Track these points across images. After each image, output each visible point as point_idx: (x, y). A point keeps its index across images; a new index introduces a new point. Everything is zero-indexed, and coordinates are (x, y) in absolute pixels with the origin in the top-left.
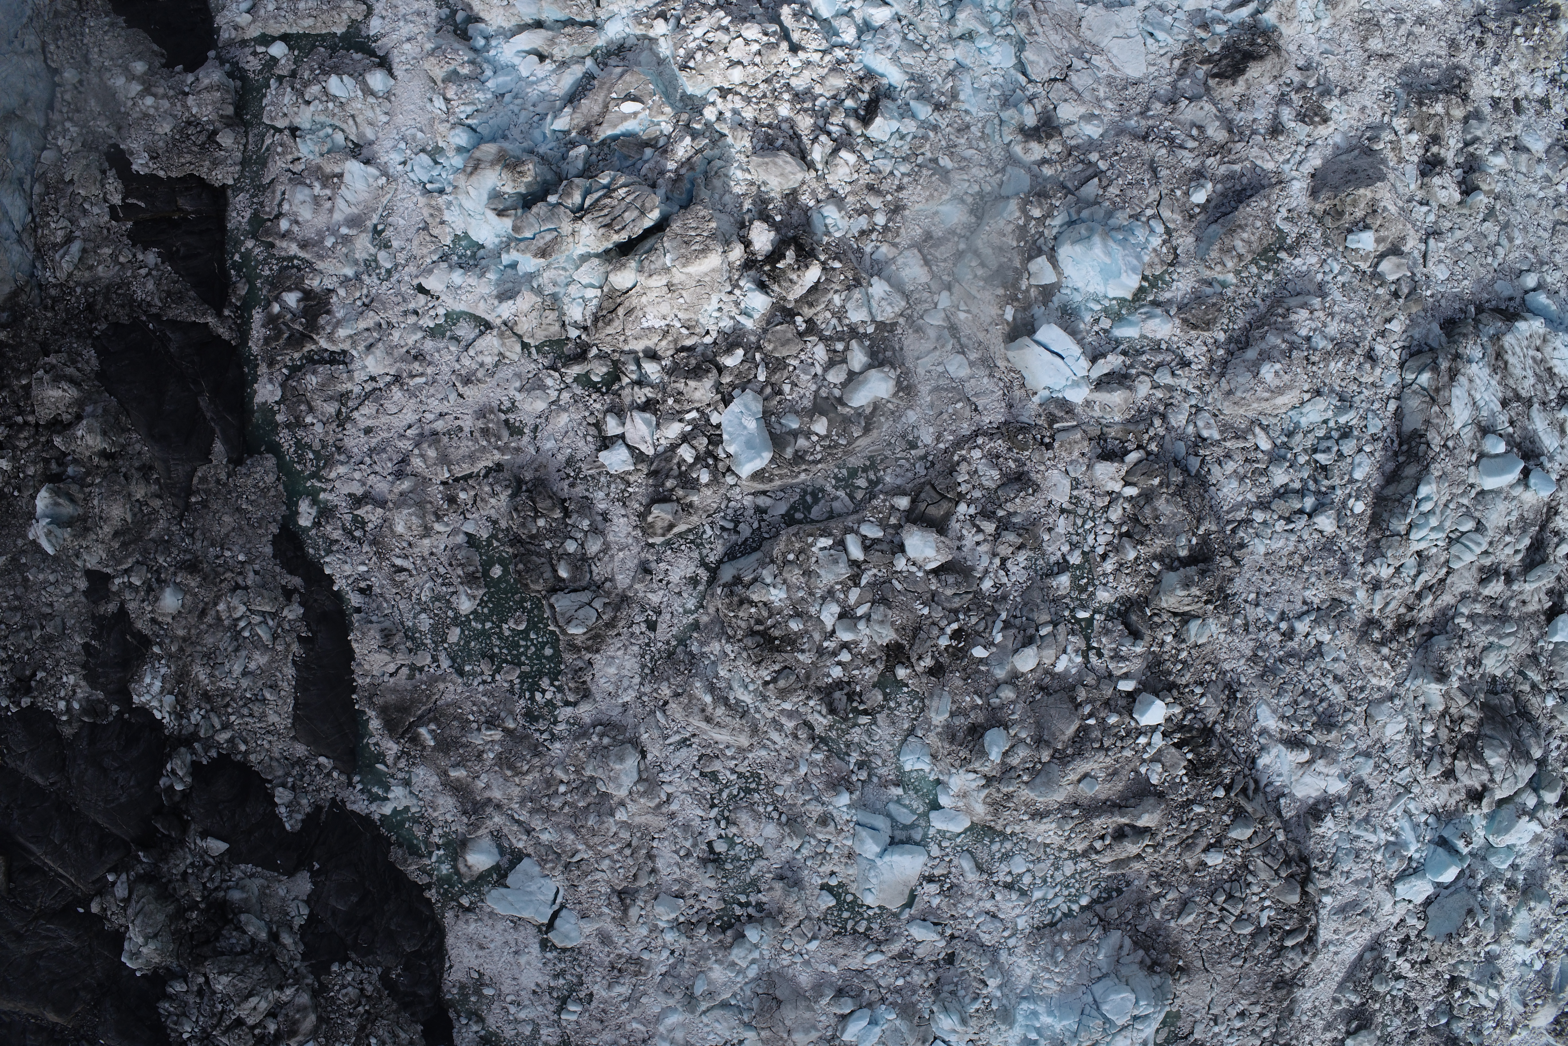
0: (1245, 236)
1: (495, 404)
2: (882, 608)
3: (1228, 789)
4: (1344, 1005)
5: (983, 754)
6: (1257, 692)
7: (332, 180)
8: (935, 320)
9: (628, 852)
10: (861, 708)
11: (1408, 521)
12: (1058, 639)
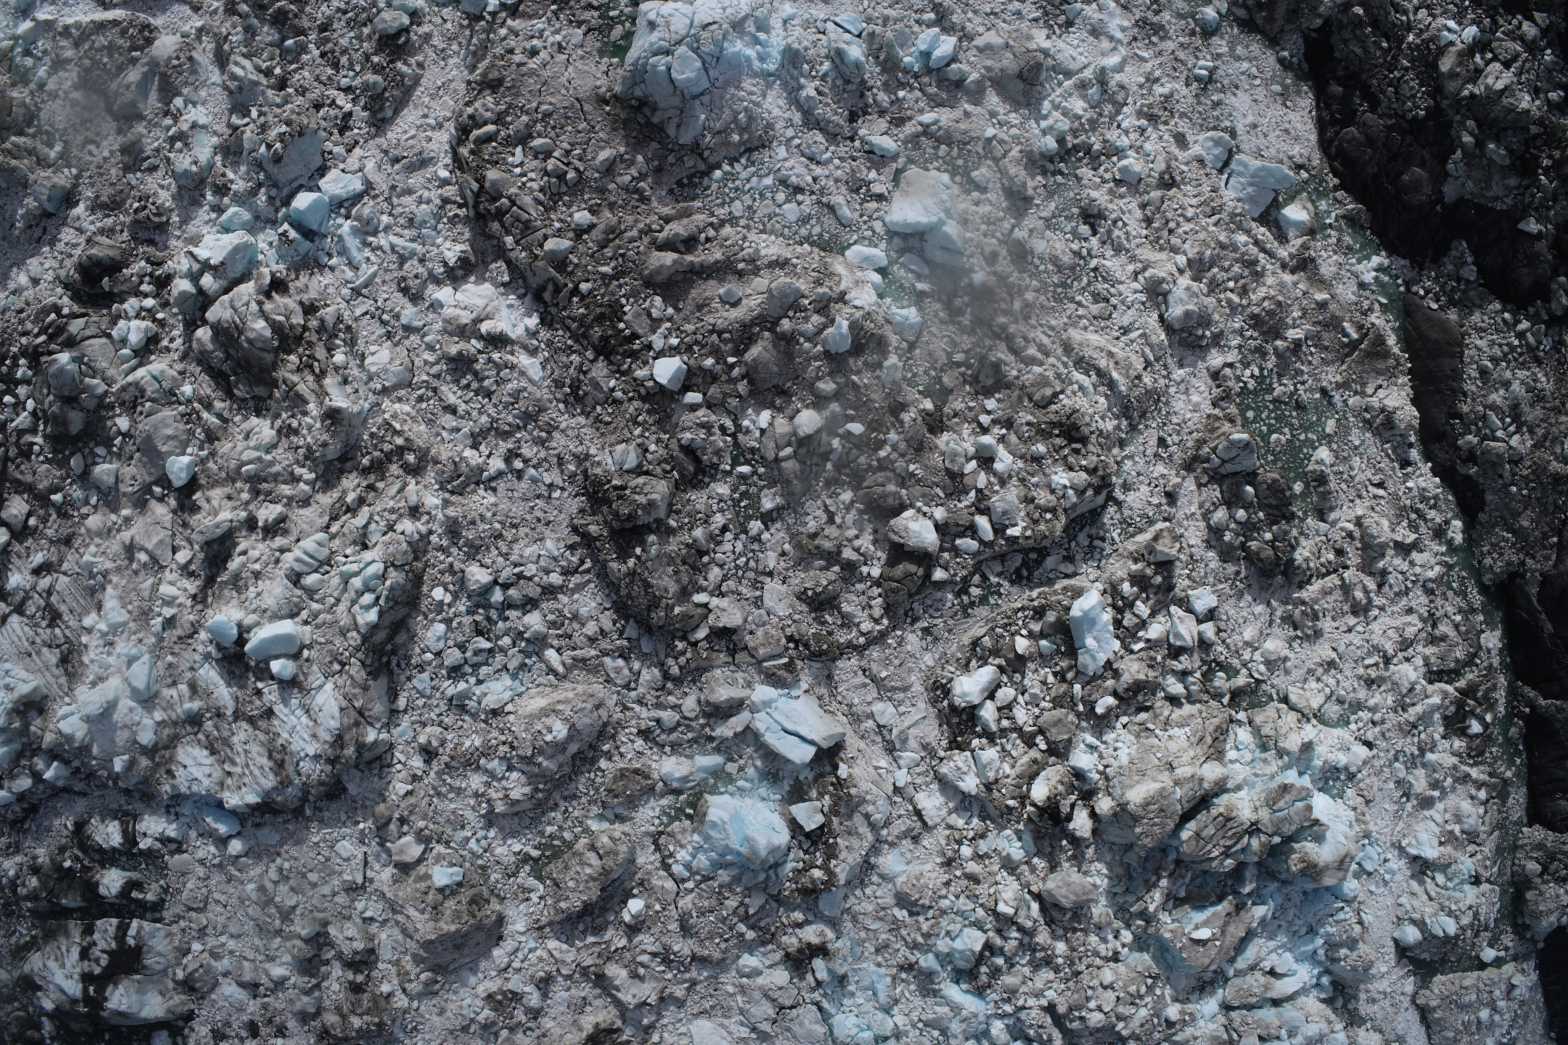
0: (587, 871)
1: (1306, 643)
2: (954, 469)
3: (576, 291)
4: (412, 61)
5: (852, 326)
6: (544, 394)
7: (1447, 839)
8: (908, 756)
9: (1172, 225)
10: (963, 369)
11: (388, 583)
12: (772, 445)
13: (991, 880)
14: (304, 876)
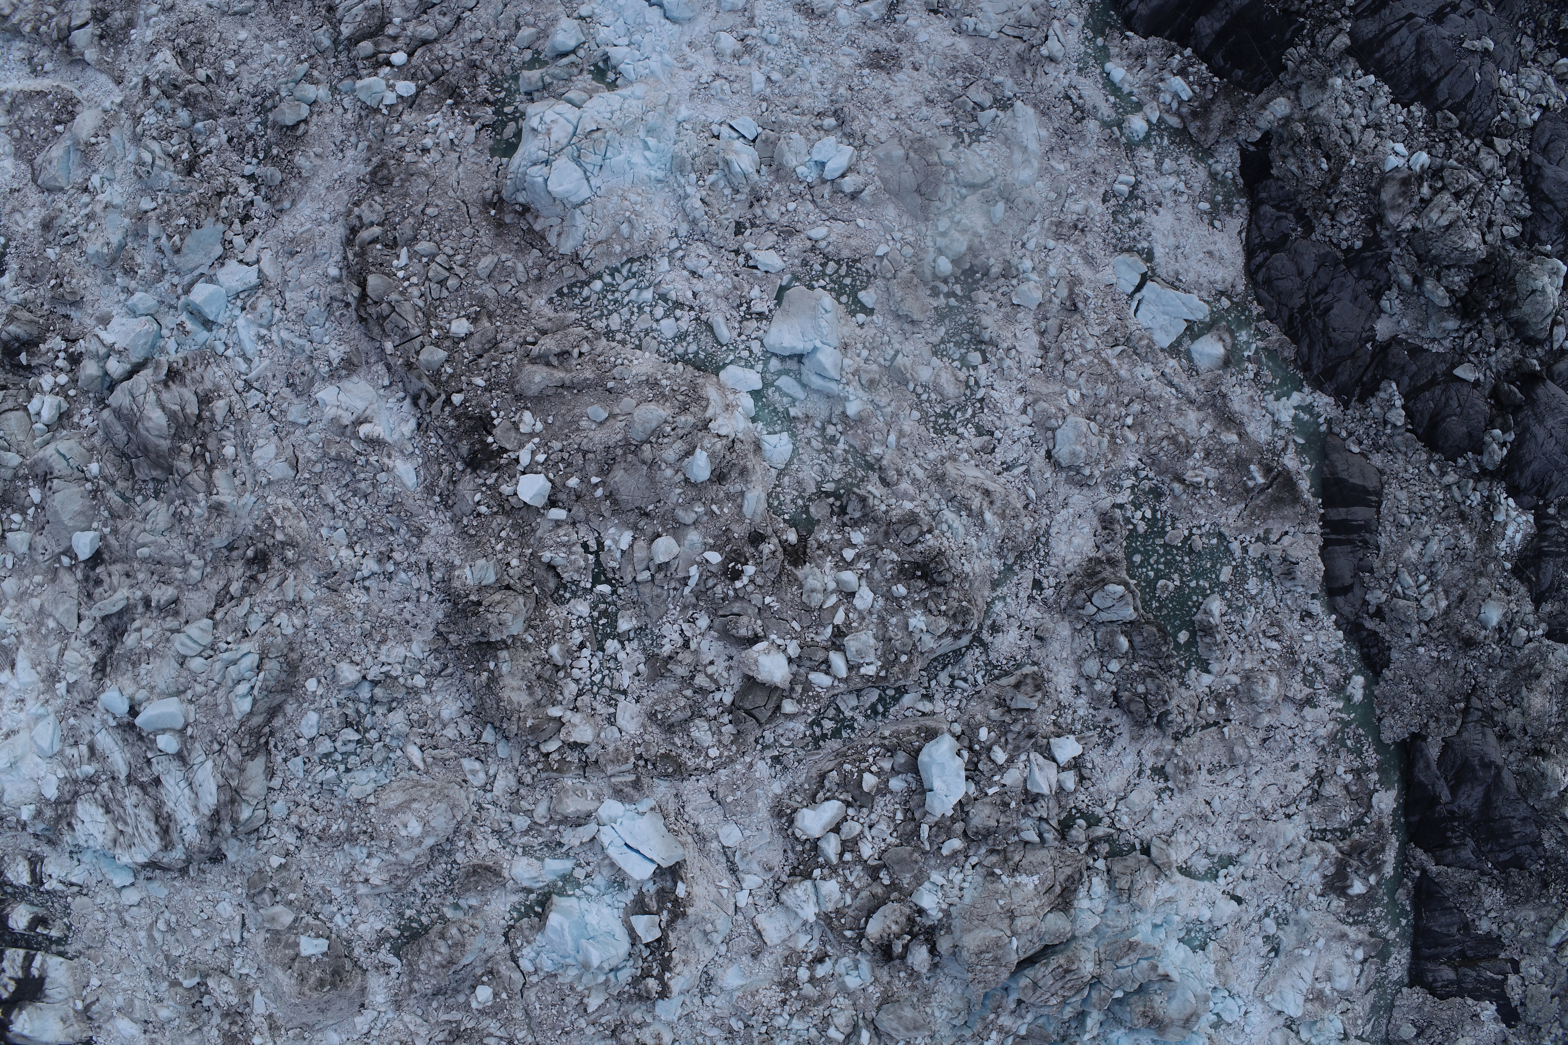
0: (438, 958)
3: (448, 401)
4: (311, 153)
5: (712, 456)
6: (417, 500)
7: (1314, 997)
8: (751, 880)
9: (1068, 356)
10: (831, 500)
11: (262, 675)
12: (630, 568)
13: (827, 1003)
14: (189, 929)
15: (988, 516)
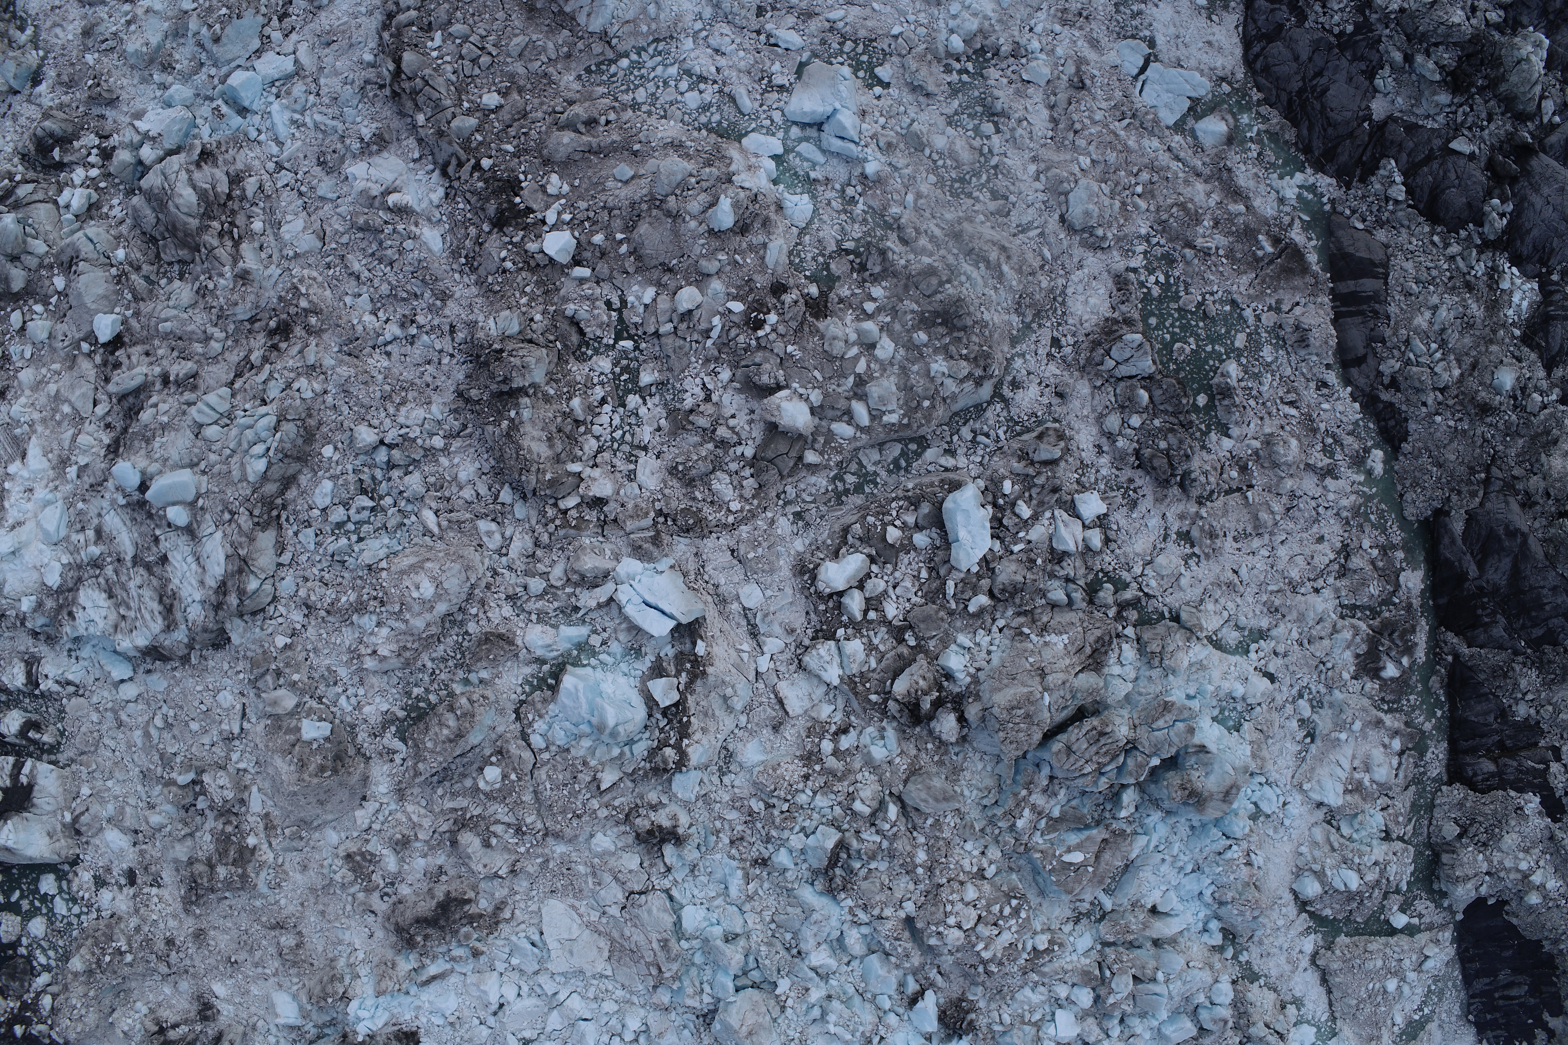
0: (446, 732)
1: (1204, 562)
2: (835, 352)
3: (477, 167)
5: (736, 205)
6: (442, 264)
7: (1353, 787)
8: (772, 643)
10: (851, 257)
11: (278, 435)
12: (653, 319)
13: (852, 778)
14: (187, 724)
15: (1005, 268)
